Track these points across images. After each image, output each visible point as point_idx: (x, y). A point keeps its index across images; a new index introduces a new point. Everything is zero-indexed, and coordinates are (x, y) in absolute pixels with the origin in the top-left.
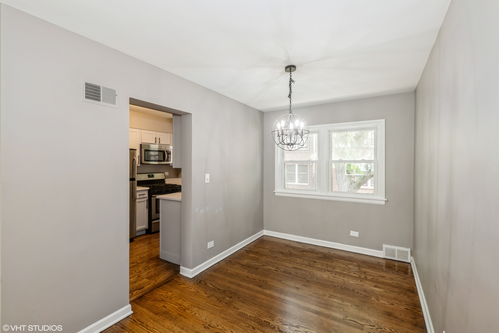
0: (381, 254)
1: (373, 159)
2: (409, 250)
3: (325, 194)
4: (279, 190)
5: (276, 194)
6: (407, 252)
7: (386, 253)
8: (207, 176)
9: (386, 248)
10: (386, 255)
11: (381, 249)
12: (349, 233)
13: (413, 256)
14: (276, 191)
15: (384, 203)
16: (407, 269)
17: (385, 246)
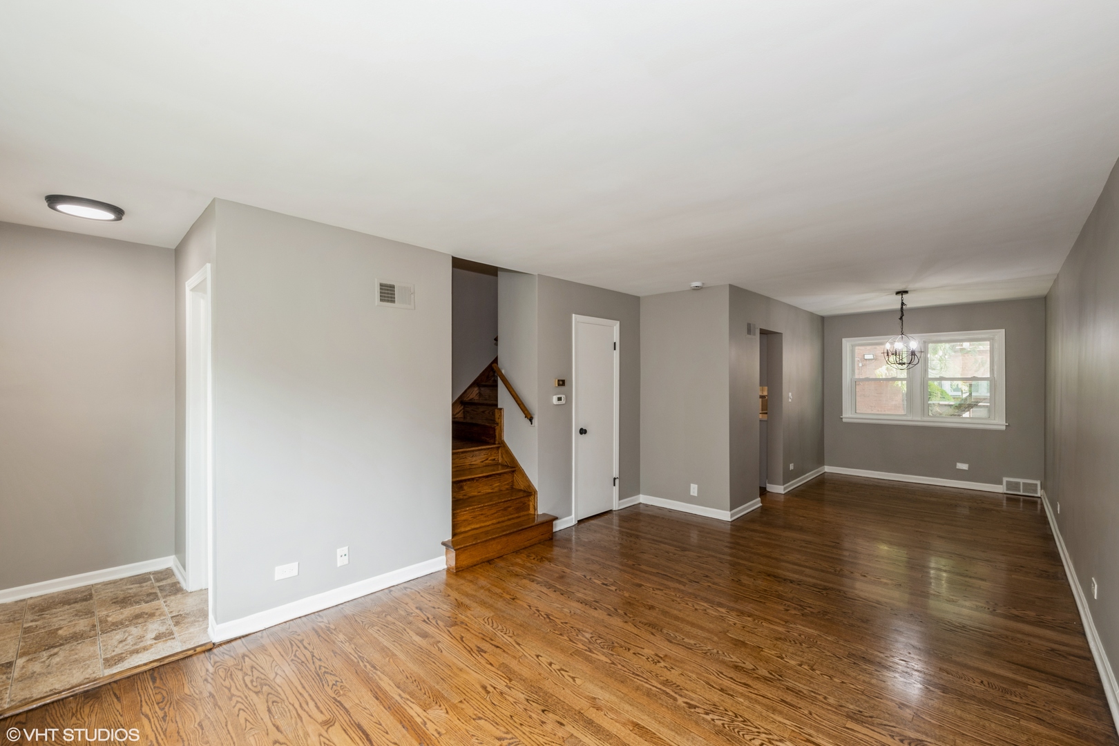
0: (1000, 489)
1: (988, 375)
2: (1038, 483)
3: (919, 419)
4: (848, 415)
5: (844, 420)
6: (1036, 485)
7: (1007, 487)
8: (790, 394)
9: (1007, 482)
10: (1008, 489)
11: (1001, 483)
12: (956, 465)
13: (1044, 489)
14: (844, 416)
15: (1004, 428)
16: (1036, 503)
17: (1005, 480)
